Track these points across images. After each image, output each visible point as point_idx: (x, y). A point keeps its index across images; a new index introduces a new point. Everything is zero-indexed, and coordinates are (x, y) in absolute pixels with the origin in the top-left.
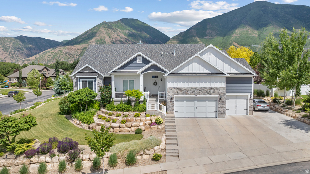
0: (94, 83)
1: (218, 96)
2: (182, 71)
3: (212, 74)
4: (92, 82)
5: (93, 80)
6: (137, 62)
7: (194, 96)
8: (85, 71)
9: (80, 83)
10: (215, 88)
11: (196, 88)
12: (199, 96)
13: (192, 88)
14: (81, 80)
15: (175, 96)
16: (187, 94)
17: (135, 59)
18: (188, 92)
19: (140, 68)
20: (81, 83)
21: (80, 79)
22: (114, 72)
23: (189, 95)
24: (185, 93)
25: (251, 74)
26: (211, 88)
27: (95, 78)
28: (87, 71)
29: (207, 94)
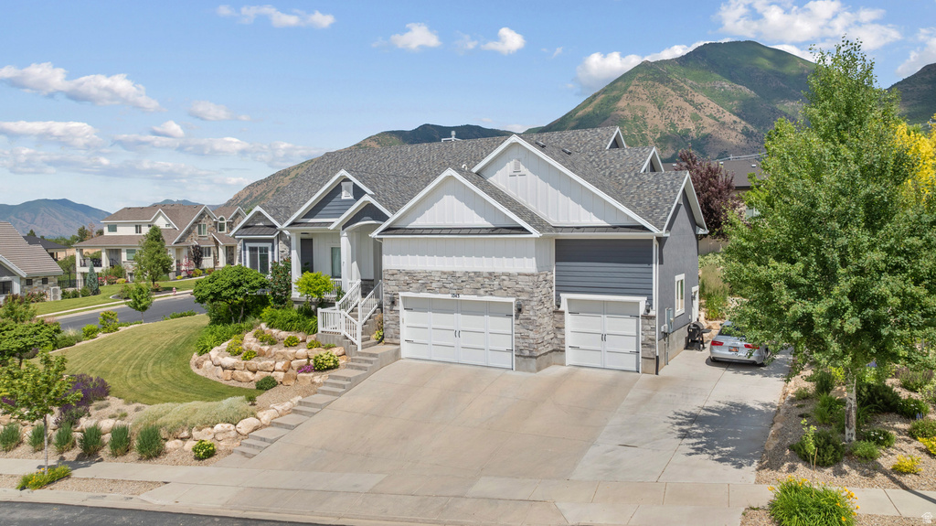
0: (270, 253)
1: (513, 300)
3: (494, 230)
4: (266, 250)
5: (269, 245)
6: (343, 198)
7: (449, 296)
8: (257, 222)
9: (245, 253)
10: (503, 274)
11: (453, 274)
12: (462, 297)
13: (444, 273)
14: (248, 245)
15: (401, 294)
16: (430, 290)
17: (337, 190)
18: (434, 285)
19: (338, 215)
20: (248, 252)
21: (246, 244)
23: (436, 293)
24: (425, 287)
25: (643, 228)
26: (492, 276)
27: (271, 241)
28: (261, 224)
29: (482, 291)
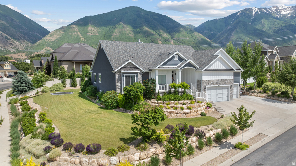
0: (136, 78)
1: (229, 85)
2: (211, 68)
3: (227, 70)
4: (134, 76)
6: (175, 60)
7: (217, 86)
9: (123, 78)
10: (228, 79)
11: (218, 80)
12: (220, 86)
13: (216, 80)
14: (125, 75)
15: (207, 86)
16: (214, 85)
17: (173, 57)
18: (214, 83)
19: (177, 65)
20: (125, 78)
21: (124, 75)
22: (159, 67)
23: (215, 85)
24: (212, 84)
25: (240, 70)
26: (226, 80)
27: (137, 73)
28: (129, 67)
29: (224, 84)
